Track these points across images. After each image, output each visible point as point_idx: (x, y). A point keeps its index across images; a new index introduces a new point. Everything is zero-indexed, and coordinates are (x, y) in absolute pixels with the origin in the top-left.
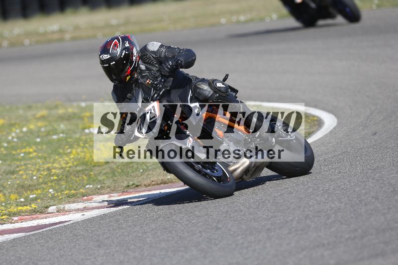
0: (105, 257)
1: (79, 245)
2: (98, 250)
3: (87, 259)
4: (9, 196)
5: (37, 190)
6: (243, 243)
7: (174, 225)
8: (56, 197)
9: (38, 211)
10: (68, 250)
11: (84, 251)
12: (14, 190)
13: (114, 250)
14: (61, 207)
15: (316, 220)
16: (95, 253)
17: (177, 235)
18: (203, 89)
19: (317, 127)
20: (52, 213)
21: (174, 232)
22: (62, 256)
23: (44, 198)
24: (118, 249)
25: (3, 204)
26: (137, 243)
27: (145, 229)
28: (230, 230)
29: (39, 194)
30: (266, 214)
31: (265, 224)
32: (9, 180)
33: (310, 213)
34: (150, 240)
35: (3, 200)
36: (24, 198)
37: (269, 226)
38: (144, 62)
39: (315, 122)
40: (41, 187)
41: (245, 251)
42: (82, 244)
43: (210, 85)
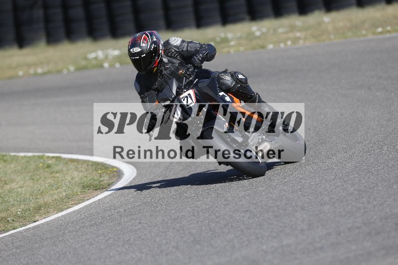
18: (226, 80)
19: (117, 178)
38: (167, 56)
39: (115, 173)
43: (232, 76)
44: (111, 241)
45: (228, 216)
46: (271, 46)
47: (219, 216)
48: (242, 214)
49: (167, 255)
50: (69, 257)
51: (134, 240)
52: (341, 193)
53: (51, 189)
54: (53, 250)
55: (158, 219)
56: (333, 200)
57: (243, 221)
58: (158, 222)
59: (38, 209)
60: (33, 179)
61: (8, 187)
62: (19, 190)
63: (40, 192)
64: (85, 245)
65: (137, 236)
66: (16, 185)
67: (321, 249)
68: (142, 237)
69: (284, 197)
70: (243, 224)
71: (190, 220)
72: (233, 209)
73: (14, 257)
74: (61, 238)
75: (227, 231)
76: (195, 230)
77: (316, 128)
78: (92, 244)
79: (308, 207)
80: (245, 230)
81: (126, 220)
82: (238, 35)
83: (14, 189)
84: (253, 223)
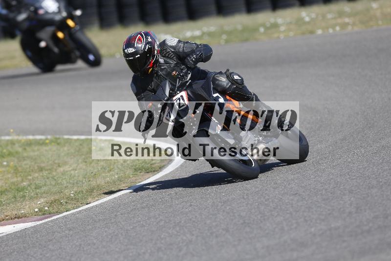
7: (28, 259)
15: (168, 253)
18: (221, 81)
30: (119, 247)
31: (118, 257)
33: (162, 245)
38: (163, 56)
43: (228, 77)
44: (162, 223)
45: (277, 199)
46: (320, 32)
47: (268, 199)
48: (291, 197)
49: (217, 237)
50: (121, 239)
51: (185, 222)
52: (389, 177)
53: (103, 171)
54: (106, 232)
55: (209, 201)
56: (381, 184)
57: (292, 204)
58: (208, 204)
59: (91, 191)
60: (86, 162)
61: (61, 169)
62: (72, 172)
63: (93, 174)
64: (136, 227)
65: (188, 218)
66: (69, 168)
67: (369, 231)
68: (192, 219)
69: (332, 180)
70: (292, 207)
71: (240, 203)
72: (282, 192)
73: (67, 239)
74: (113, 221)
75: (276, 214)
76: (245, 213)
77: (364, 112)
78: (143, 226)
79: (355, 190)
80: (294, 213)
81: (177, 203)
82: (288, 20)
83: (67, 171)
84: (301, 206)
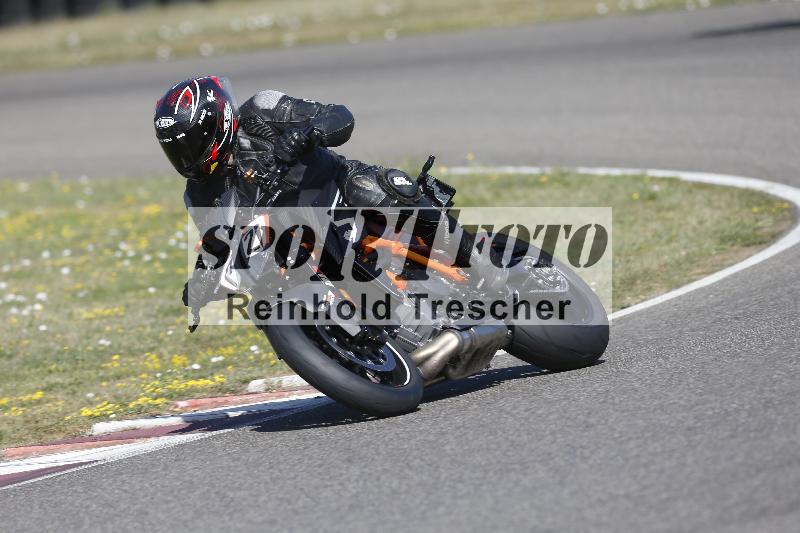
0: (361, 483)
1: (310, 459)
2: (348, 468)
3: (326, 486)
4: (170, 359)
5: (225, 346)
6: (638, 456)
7: (499, 418)
8: (263, 361)
9: (228, 390)
10: (288, 467)
11: (320, 470)
12: (180, 347)
13: (379, 468)
14: (275, 380)
15: (786, 410)
16: (341, 475)
17: (507, 439)
18: (364, 189)
19: (789, 222)
20: (256, 393)
21: (500, 433)
22: (274, 480)
23: (241, 364)
24: (387, 466)
25: (158, 375)
26: (427, 454)
27: (442, 425)
28: (612, 429)
29: (231, 355)
30: (685, 398)
31: (684, 417)
32: (170, 327)
33: (773, 395)
34: (452, 449)
35: (157, 366)
36: (199, 364)
37: (691, 422)
38: (249, 134)
39: (786, 213)
40: (234, 341)
41: (642, 472)
42: (315, 455)
43: (379, 181)
44: (775, 350)
50: (691, 380)
53: (657, 242)
59: (630, 281)
63: (635, 248)
